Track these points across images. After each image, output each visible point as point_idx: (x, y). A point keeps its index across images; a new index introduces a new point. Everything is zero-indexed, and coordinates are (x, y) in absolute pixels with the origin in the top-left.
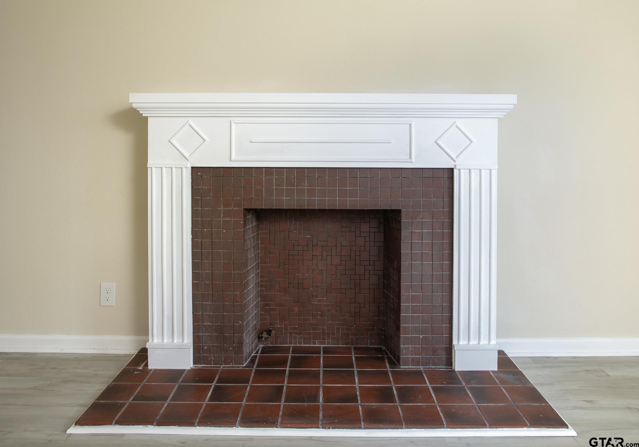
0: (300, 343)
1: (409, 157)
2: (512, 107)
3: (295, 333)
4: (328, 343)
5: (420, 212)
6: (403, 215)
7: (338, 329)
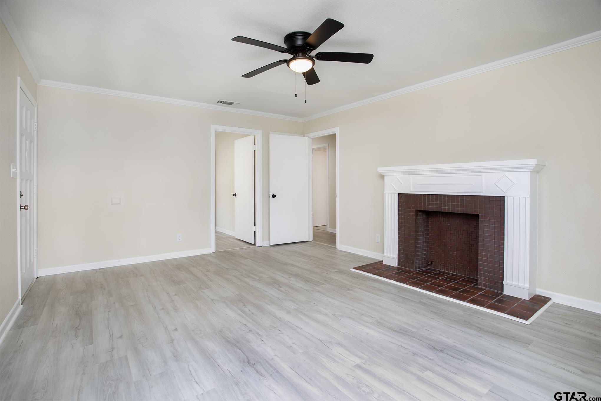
0: (445, 270)
1: (481, 191)
2: (535, 165)
3: (443, 265)
4: (457, 273)
5: (488, 216)
6: (480, 217)
7: (461, 267)
